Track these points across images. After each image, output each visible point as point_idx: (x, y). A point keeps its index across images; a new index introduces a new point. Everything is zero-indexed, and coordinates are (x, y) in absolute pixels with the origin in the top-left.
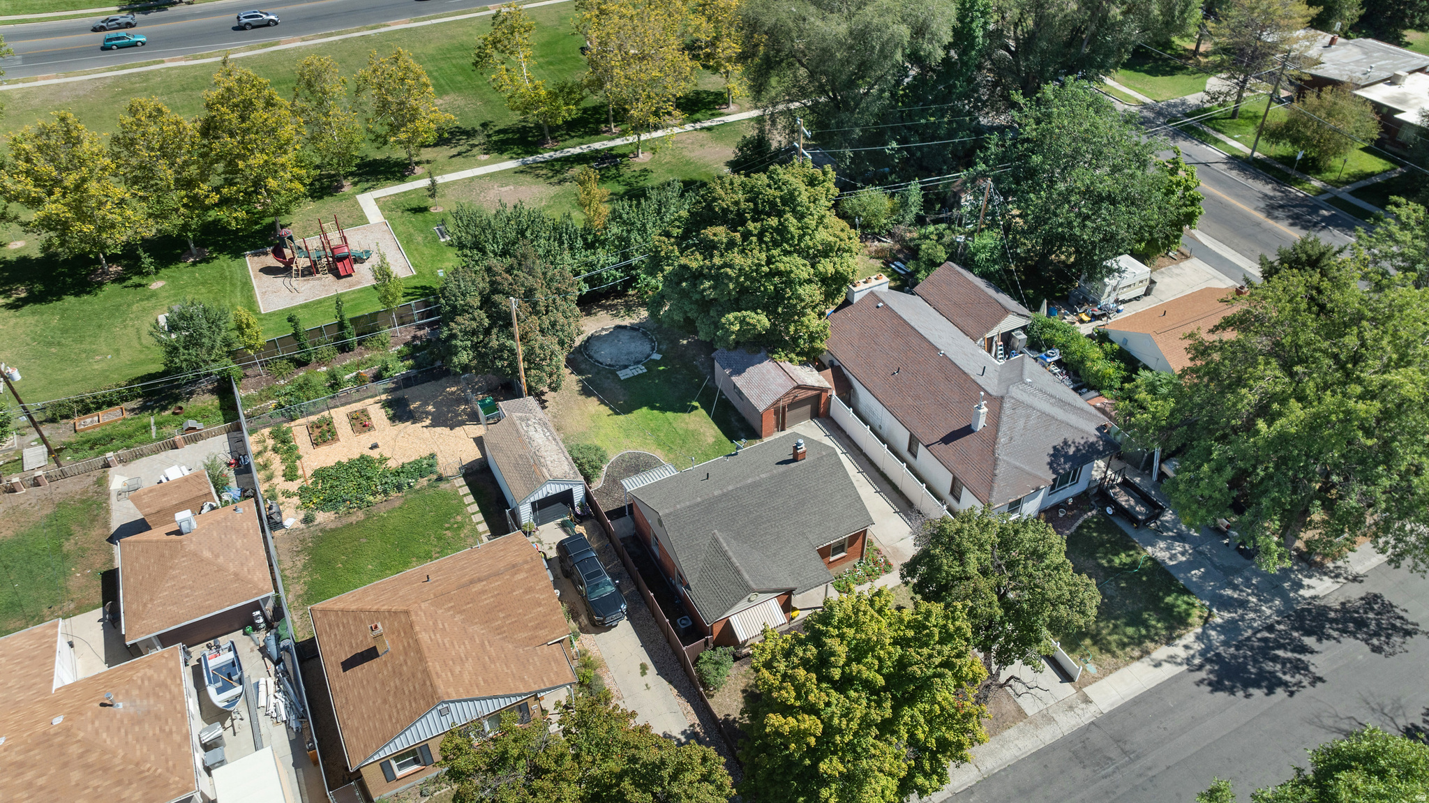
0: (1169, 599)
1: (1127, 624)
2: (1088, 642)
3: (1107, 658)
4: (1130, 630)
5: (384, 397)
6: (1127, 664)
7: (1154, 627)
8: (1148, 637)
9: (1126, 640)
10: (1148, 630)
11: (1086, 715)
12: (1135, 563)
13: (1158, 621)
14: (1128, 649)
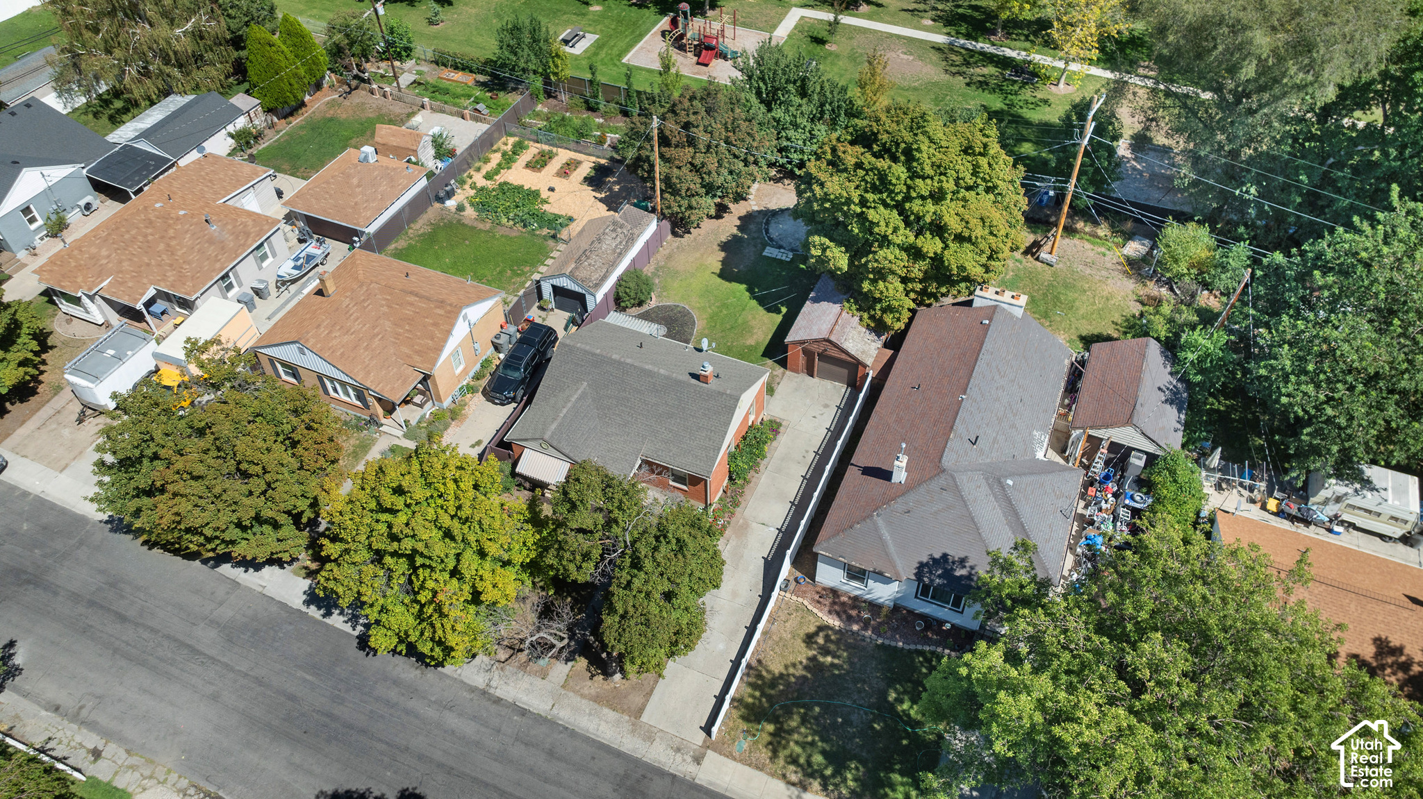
0: (896, 777)
1: (824, 753)
2: (771, 728)
3: (765, 754)
4: (818, 759)
5: (603, 161)
6: (773, 775)
7: (845, 780)
8: (824, 779)
9: (802, 760)
10: (833, 776)
11: (681, 766)
12: (919, 724)
13: (855, 780)
14: (792, 768)
